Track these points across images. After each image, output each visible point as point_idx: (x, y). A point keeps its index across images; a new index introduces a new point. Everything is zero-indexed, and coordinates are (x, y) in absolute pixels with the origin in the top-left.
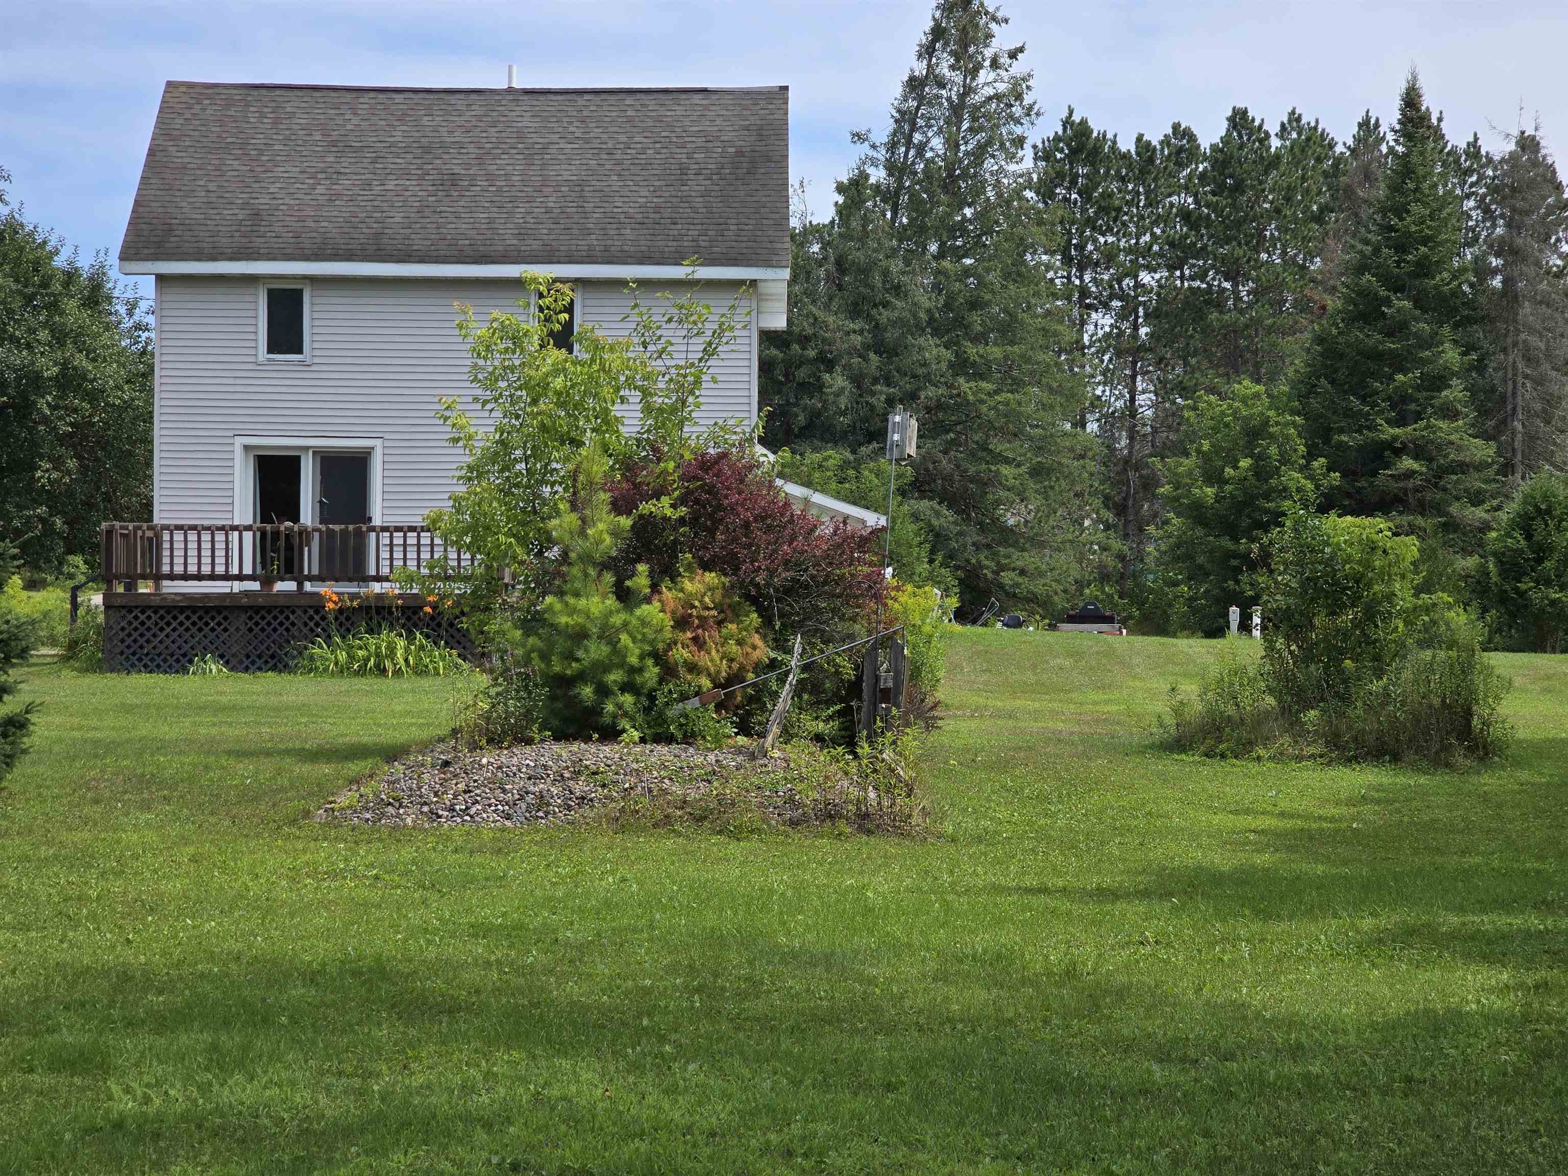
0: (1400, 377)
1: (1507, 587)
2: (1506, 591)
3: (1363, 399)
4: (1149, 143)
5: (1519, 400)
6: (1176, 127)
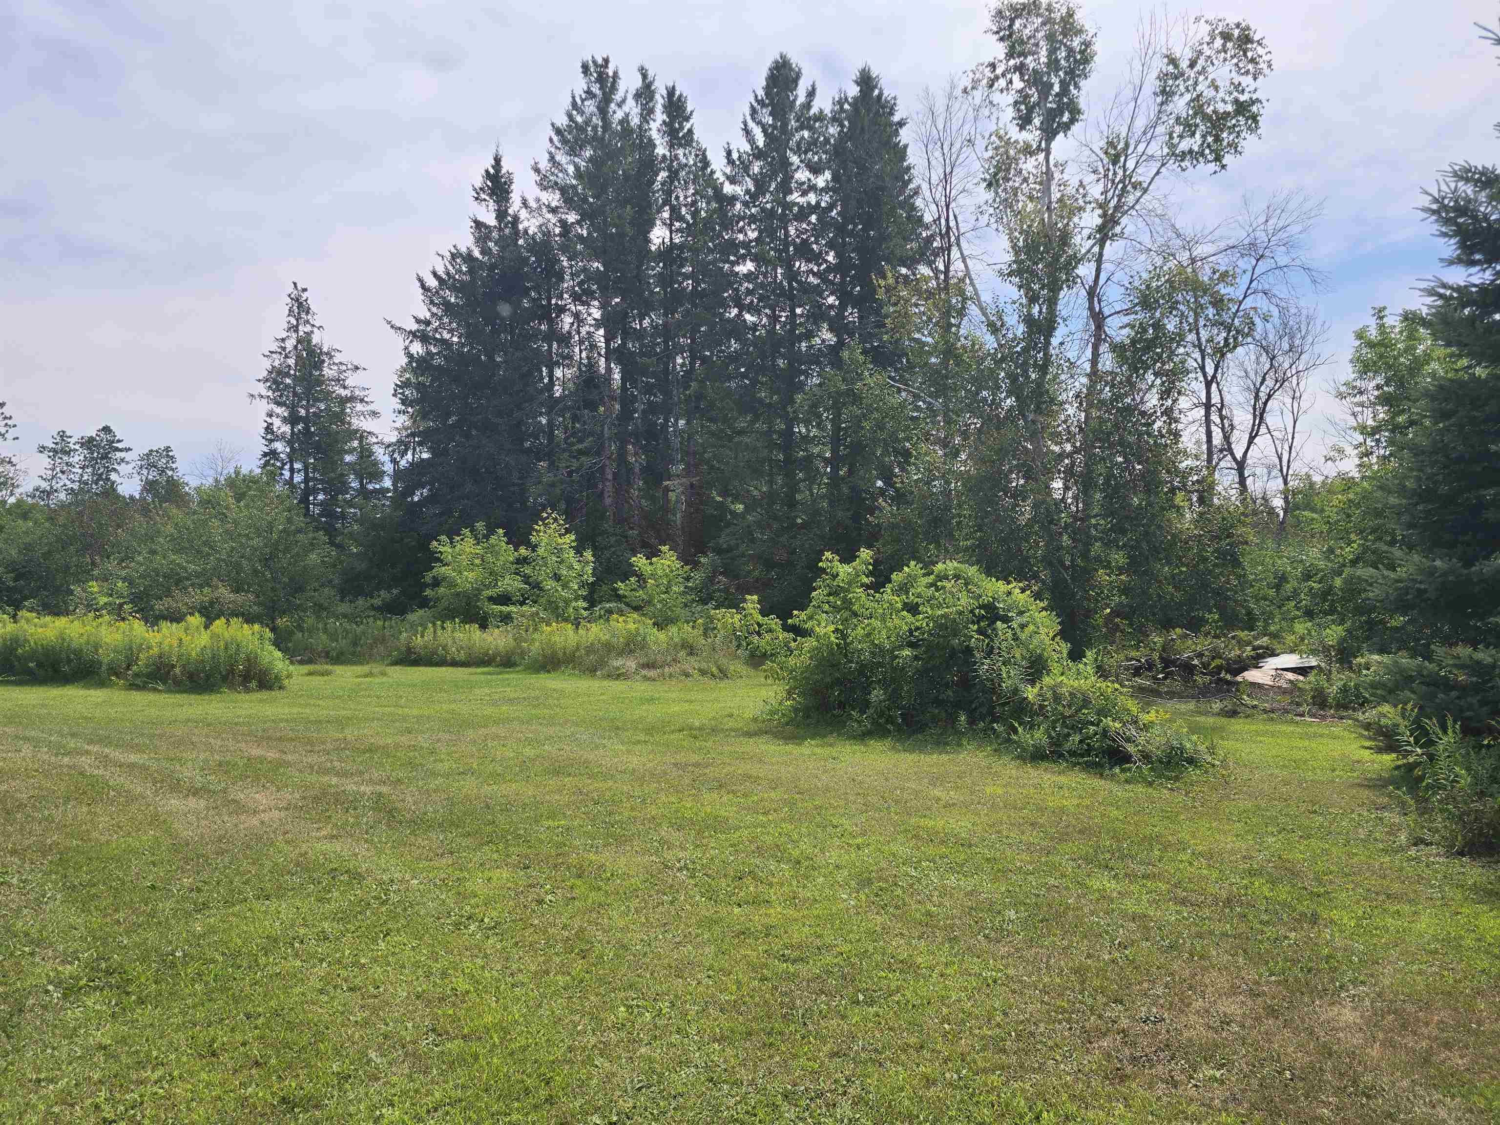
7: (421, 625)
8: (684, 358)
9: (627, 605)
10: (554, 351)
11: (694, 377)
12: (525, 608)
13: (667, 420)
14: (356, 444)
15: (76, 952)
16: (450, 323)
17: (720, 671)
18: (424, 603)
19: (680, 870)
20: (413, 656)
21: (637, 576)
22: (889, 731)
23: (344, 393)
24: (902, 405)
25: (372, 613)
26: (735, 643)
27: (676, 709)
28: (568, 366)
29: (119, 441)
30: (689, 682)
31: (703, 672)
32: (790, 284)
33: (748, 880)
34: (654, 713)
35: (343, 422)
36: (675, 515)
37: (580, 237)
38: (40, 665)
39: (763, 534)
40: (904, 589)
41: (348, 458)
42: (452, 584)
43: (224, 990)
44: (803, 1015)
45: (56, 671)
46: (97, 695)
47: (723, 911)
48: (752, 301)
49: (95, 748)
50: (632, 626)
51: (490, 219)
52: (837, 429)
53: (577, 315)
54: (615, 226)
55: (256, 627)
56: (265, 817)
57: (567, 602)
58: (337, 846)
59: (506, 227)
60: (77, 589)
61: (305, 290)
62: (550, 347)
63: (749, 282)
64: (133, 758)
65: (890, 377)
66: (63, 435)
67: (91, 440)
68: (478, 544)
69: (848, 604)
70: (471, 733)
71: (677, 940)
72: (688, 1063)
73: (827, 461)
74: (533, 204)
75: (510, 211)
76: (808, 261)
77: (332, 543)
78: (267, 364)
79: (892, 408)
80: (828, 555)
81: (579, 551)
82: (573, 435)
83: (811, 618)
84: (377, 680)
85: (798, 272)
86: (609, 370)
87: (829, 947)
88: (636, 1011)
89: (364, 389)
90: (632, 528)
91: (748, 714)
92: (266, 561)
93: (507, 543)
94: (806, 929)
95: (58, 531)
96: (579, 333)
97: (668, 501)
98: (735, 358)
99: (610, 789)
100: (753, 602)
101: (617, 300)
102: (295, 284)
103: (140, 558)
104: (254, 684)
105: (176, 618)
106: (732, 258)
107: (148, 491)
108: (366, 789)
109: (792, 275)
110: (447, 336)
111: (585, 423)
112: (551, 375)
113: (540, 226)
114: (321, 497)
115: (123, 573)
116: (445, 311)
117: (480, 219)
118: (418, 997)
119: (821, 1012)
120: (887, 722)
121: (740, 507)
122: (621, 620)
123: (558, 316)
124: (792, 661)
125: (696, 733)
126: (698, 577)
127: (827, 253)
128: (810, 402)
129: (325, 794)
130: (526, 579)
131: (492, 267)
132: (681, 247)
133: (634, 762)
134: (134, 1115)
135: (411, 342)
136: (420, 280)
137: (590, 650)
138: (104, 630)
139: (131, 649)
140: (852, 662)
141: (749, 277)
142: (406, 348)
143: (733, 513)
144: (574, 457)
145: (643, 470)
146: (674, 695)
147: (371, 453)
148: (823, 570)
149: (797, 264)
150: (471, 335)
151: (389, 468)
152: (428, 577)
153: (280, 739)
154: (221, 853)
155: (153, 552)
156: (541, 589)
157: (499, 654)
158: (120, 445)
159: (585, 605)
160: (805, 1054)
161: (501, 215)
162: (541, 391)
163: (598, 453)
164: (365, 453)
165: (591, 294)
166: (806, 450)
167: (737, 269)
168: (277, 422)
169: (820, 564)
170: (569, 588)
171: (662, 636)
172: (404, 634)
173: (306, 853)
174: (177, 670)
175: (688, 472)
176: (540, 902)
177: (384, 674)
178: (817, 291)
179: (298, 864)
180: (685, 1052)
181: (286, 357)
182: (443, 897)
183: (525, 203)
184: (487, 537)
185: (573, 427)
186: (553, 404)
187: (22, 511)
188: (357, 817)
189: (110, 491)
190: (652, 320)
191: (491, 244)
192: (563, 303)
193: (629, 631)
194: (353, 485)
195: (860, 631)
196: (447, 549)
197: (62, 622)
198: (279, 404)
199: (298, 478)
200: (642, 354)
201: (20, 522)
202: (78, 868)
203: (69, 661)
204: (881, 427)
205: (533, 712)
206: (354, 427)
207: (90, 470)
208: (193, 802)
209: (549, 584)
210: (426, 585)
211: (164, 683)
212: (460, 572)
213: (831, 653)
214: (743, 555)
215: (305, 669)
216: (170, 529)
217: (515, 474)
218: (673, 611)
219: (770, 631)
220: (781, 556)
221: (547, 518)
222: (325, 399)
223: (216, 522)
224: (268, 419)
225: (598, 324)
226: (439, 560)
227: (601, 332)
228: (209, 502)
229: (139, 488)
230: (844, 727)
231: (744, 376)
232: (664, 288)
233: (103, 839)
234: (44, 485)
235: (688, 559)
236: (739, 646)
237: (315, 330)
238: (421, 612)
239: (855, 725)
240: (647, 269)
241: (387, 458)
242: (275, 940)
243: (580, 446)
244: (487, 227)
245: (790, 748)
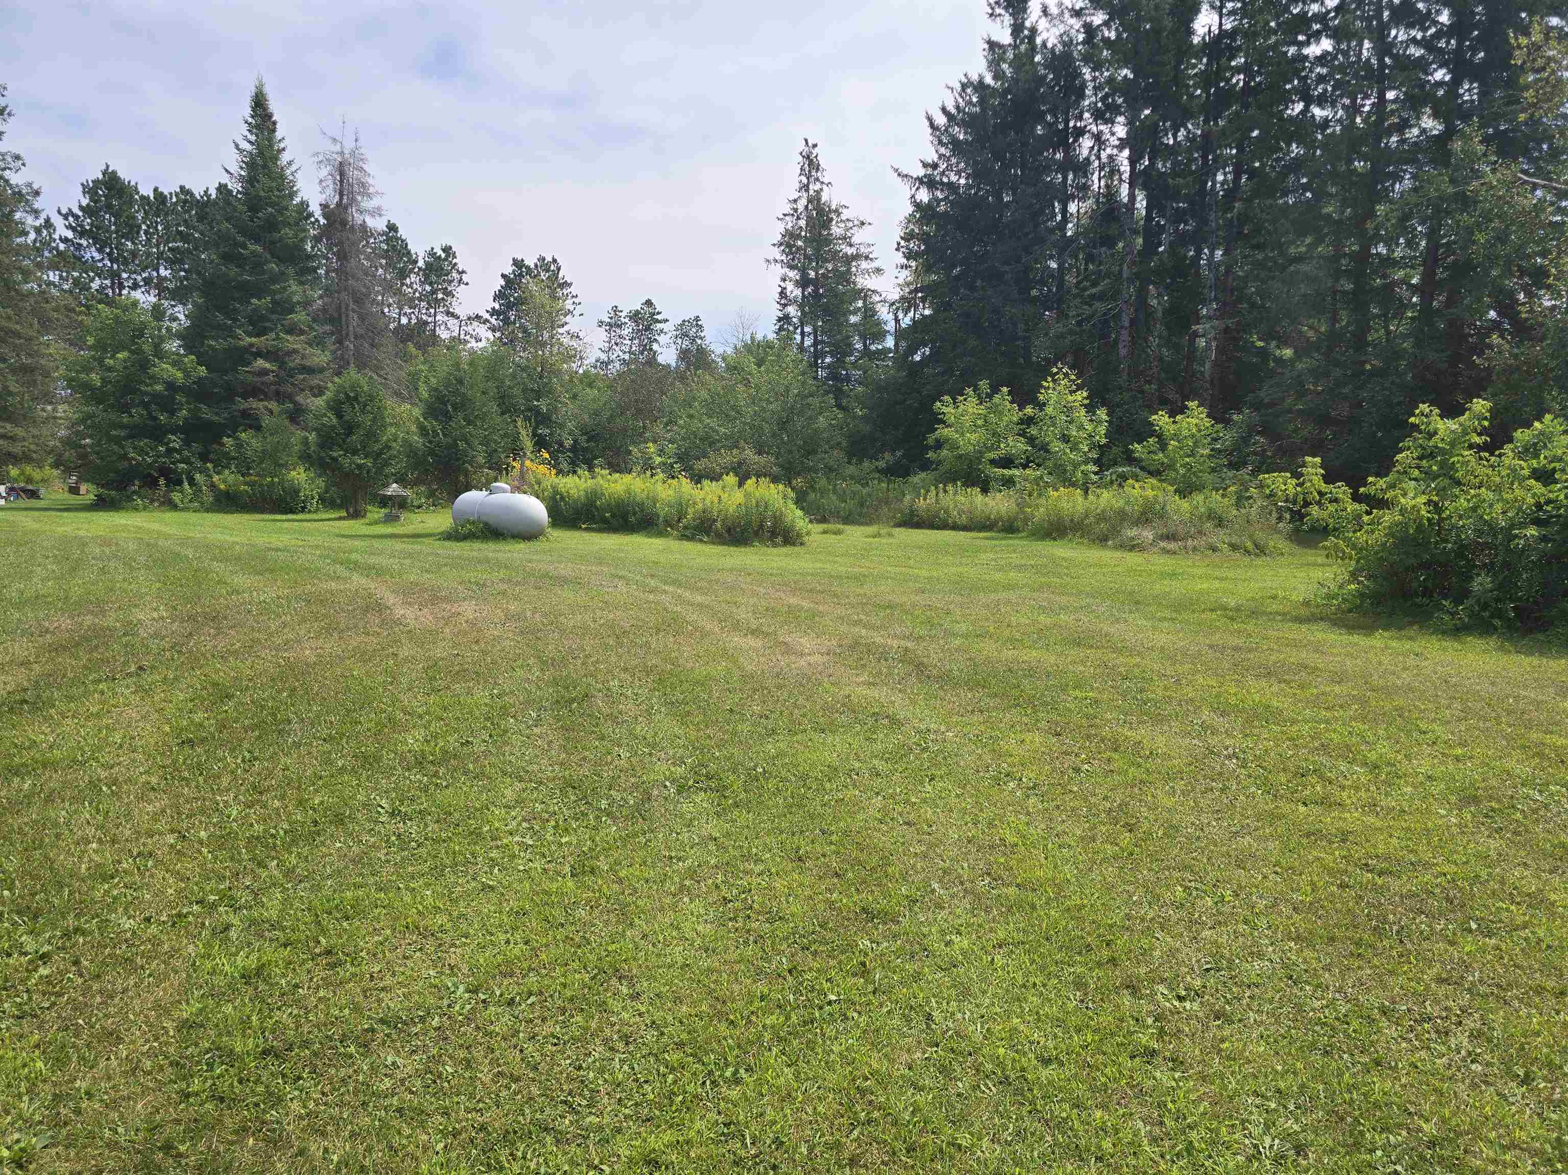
0: (254, 301)
1: (323, 454)
2: (322, 458)
3: (228, 315)
4: (162, 193)
5: (351, 329)
6: (182, 188)
7: (923, 487)
8: (1225, 174)
9: (1143, 468)
10: (1069, 182)
11: (1239, 196)
12: (1028, 471)
13: (1199, 252)
14: (860, 304)
15: (682, 757)
16: (958, 163)
17: (1256, 545)
18: (926, 466)
19: (1229, 757)
20: (916, 519)
21: (1157, 436)
22: (1496, 629)
23: (850, 251)
24: (1539, 207)
25: (877, 475)
26: (1275, 515)
27: (1205, 586)
28: (1083, 199)
29: (659, 313)
30: (1216, 557)
31: (1234, 547)
32: (1381, 60)
33: (1313, 779)
34: (1176, 588)
35: (848, 282)
36: (1203, 365)
37: (1106, 41)
38: (613, 516)
39: (1315, 384)
40: (1530, 450)
41: (853, 319)
42: (955, 447)
43: (800, 806)
44: (1398, 932)
45: (626, 521)
46: (657, 543)
47: (1285, 807)
48: (1325, 90)
49: (670, 588)
50: (1150, 493)
51: (1004, 37)
52: (1433, 247)
53: (1098, 138)
54: (1150, 20)
55: (781, 487)
56: (811, 659)
57: (1076, 466)
58: (875, 693)
59: (1022, 42)
60: (634, 450)
61: (815, 146)
62: (1065, 178)
63: (1323, 66)
64: (699, 599)
65: (1525, 172)
66: (615, 309)
67: (637, 313)
68: (981, 403)
69: (1447, 470)
70: (982, 598)
71: (1234, 829)
72: (1260, 955)
73: (1414, 289)
74: (1054, 10)
75: (1028, 24)
76: (1410, 26)
77: (839, 406)
78: (780, 228)
79: (1524, 212)
80: (1424, 407)
81: (1090, 409)
82: (1086, 278)
83: (1392, 486)
84: (884, 541)
85: (1393, 44)
86: (1132, 197)
87: (1427, 865)
88: (1194, 893)
89: (869, 245)
90: (1149, 382)
91: (1298, 597)
92: (783, 424)
93: (1012, 402)
94: (1394, 841)
95: (618, 398)
96: (1099, 157)
97: (1195, 349)
98: (1297, 165)
99: (1137, 665)
100: (1314, 466)
101: (1147, 112)
102: (806, 140)
103: (682, 422)
104: (779, 540)
105: (715, 477)
106: (1301, 38)
107: (683, 359)
108: (896, 643)
109: (1383, 47)
110: (954, 178)
111: (1100, 264)
112: (1064, 211)
113: (1061, 36)
114: (828, 360)
115: (668, 436)
116: (953, 150)
117: (994, 38)
118: (969, 842)
119: (1422, 933)
120: (1492, 616)
121: (1288, 353)
122: (1137, 486)
123: (1075, 141)
124: (1361, 537)
125: (1233, 614)
126: (1228, 437)
127: (1438, 12)
128: (1399, 214)
129: (857, 643)
130: (1031, 440)
131: (1006, 91)
132: (1234, 32)
133: (1161, 639)
134: (746, 899)
135: (918, 189)
136: (930, 120)
137: (1102, 517)
138: (659, 487)
139: (680, 504)
140: (1447, 541)
141: (1322, 59)
142: (913, 196)
143: (1280, 361)
144: (1086, 303)
145: (1166, 312)
146: (1200, 571)
147: (875, 313)
148: (1415, 427)
149: (1393, 32)
150: (978, 175)
151: (891, 326)
152: (931, 439)
153: (811, 591)
154: (779, 687)
155: (691, 416)
156: (1047, 451)
157: (1001, 518)
158: (659, 317)
159: (1095, 469)
160: (1405, 973)
161: (1017, 29)
162: (1052, 231)
163: (1114, 298)
164: (869, 313)
165: (1115, 110)
166: (1384, 276)
167: (1306, 51)
168: (790, 286)
169: (1412, 420)
170: (1079, 450)
171: (1185, 505)
172: (908, 497)
173: (849, 696)
174: (719, 524)
175: (1221, 314)
176: (1077, 770)
177: (890, 535)
178: (1422, 65)
179: (844, 705)
180: (1255, 943)
181: (798, 218)
182: (979, 751)
183: (1045, 11)
184: (990, 396)
185: (1086, 269)
186: (1065, 246)
187: (588, 380)
188: (889, 668)
189: (652, 361)
190: (1189, 132)
191: (1005, 66)
192: (1083, 124)
193: (1146, 498)
194: (857, 346)
195: (1463, 503)
196: (950, 410)
197: (627, 479)
198: (791, 267)
199: (808, 342)
200: (1174, 173)
201: (588, 390)
202: (673, 688)
203: (635, 514)
204: (1501, 239)
205: (1043, 580)
206: (859, 286)
207: (636, 342)
208: (751, 641)
209: (1056, 446)
210: (928, 448)
211: (708, 536)
212: (962, 434)
213: (1419, 528)
214: (1290, 411)
215: (822, 527)
216: (704, 394)
217: (1021, 326)
218: (1198, 477)
219: (1336, 500)
220: (1343, 410)
221: (1057, 373)
222: (833, 259)
223: (741, 388)
224: (782, 284)
225: (1123, 144)
226: (944, 422)
227: (1126, 153)
228: (735, 368)
229: (675, 357)
230: (1431, 618)
231: (1305, 188)
232: (1206, 90)
233: (689, 666)
234: (604, 357)
235: (1219, 416)
236: (1280, 519)
237: (825, 187)
238: (923, 475)
239: (1446, 618)
240: (1186, 68)
241: (891, 316)
242: (836, 769)
243: (1094, 291)
244: (1000, 46)
245: (1355, 638)
